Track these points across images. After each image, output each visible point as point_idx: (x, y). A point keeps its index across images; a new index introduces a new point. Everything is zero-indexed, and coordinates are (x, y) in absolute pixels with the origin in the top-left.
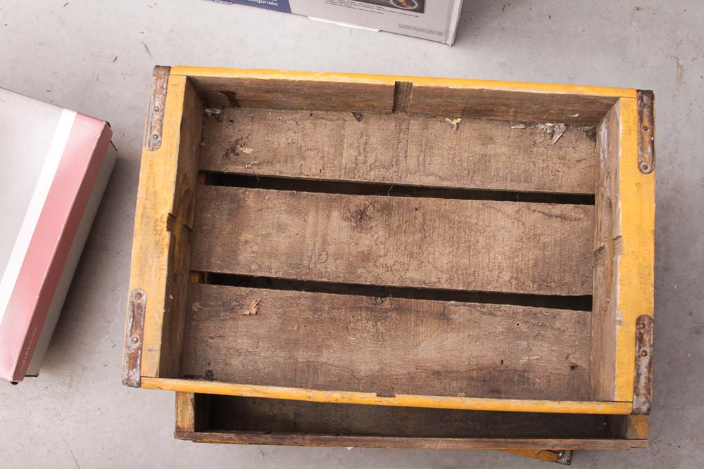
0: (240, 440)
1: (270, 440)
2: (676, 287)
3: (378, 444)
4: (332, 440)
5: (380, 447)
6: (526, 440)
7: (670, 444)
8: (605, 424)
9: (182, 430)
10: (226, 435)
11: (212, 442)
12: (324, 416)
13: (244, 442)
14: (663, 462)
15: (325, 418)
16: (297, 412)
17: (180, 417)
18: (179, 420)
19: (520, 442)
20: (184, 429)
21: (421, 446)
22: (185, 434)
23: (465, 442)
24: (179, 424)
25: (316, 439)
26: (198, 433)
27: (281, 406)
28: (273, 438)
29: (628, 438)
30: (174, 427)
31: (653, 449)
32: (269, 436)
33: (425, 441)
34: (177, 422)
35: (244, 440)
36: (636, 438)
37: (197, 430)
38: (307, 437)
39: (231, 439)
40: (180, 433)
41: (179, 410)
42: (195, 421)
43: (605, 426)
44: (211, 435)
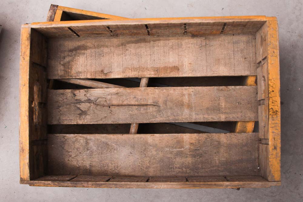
0: (54, 184)
1: (70, 184)
2: (299, 89)
3: (128, 186)
4: (104, 184)
5: (129, 188)
6: (211, 183)
7: (295, 173)
8: (258, 168)
9: (24, 180)
10: (46, 182)
11: (39, 186)
12: (105, 167)
13: (56, 186)
14: (292, 183)
15: (106, 168)
16: (91, 164)
17: (22, 173)
18: (22, 174)
19: (208, 184)
20: (24, 179)
21: (152, 187)
22: (25, 182)
23: (177, 184)
24: (22, 177)
25: (94, 184)
26: (32, 181)
27: (82, 161)
28: (71, 183)
29: (269, 181)
30: (20, 178)
31: (286, 176)
32: (69, 182)
33: (155, 184)
34: (20, 175)
35: (56, 185)
36: (274, 181)
37: (31, 179)
38: (90, 183)
39: (49, 184)
40: (22, 181)
41: (21, 169)
42: (30, 175)
43: (259, 169)
44: (39, 182)
